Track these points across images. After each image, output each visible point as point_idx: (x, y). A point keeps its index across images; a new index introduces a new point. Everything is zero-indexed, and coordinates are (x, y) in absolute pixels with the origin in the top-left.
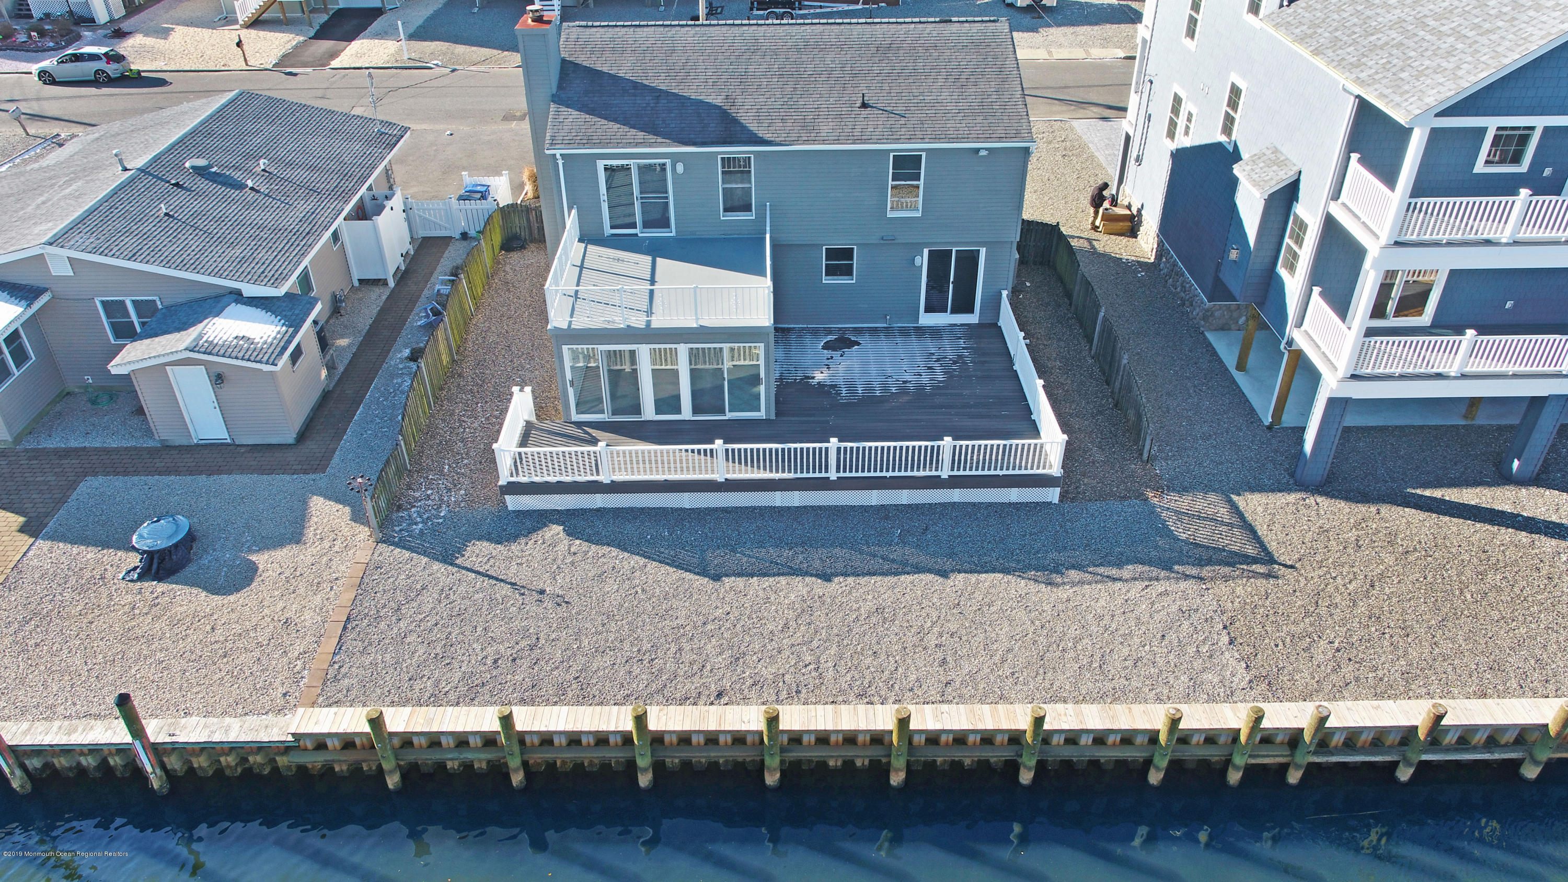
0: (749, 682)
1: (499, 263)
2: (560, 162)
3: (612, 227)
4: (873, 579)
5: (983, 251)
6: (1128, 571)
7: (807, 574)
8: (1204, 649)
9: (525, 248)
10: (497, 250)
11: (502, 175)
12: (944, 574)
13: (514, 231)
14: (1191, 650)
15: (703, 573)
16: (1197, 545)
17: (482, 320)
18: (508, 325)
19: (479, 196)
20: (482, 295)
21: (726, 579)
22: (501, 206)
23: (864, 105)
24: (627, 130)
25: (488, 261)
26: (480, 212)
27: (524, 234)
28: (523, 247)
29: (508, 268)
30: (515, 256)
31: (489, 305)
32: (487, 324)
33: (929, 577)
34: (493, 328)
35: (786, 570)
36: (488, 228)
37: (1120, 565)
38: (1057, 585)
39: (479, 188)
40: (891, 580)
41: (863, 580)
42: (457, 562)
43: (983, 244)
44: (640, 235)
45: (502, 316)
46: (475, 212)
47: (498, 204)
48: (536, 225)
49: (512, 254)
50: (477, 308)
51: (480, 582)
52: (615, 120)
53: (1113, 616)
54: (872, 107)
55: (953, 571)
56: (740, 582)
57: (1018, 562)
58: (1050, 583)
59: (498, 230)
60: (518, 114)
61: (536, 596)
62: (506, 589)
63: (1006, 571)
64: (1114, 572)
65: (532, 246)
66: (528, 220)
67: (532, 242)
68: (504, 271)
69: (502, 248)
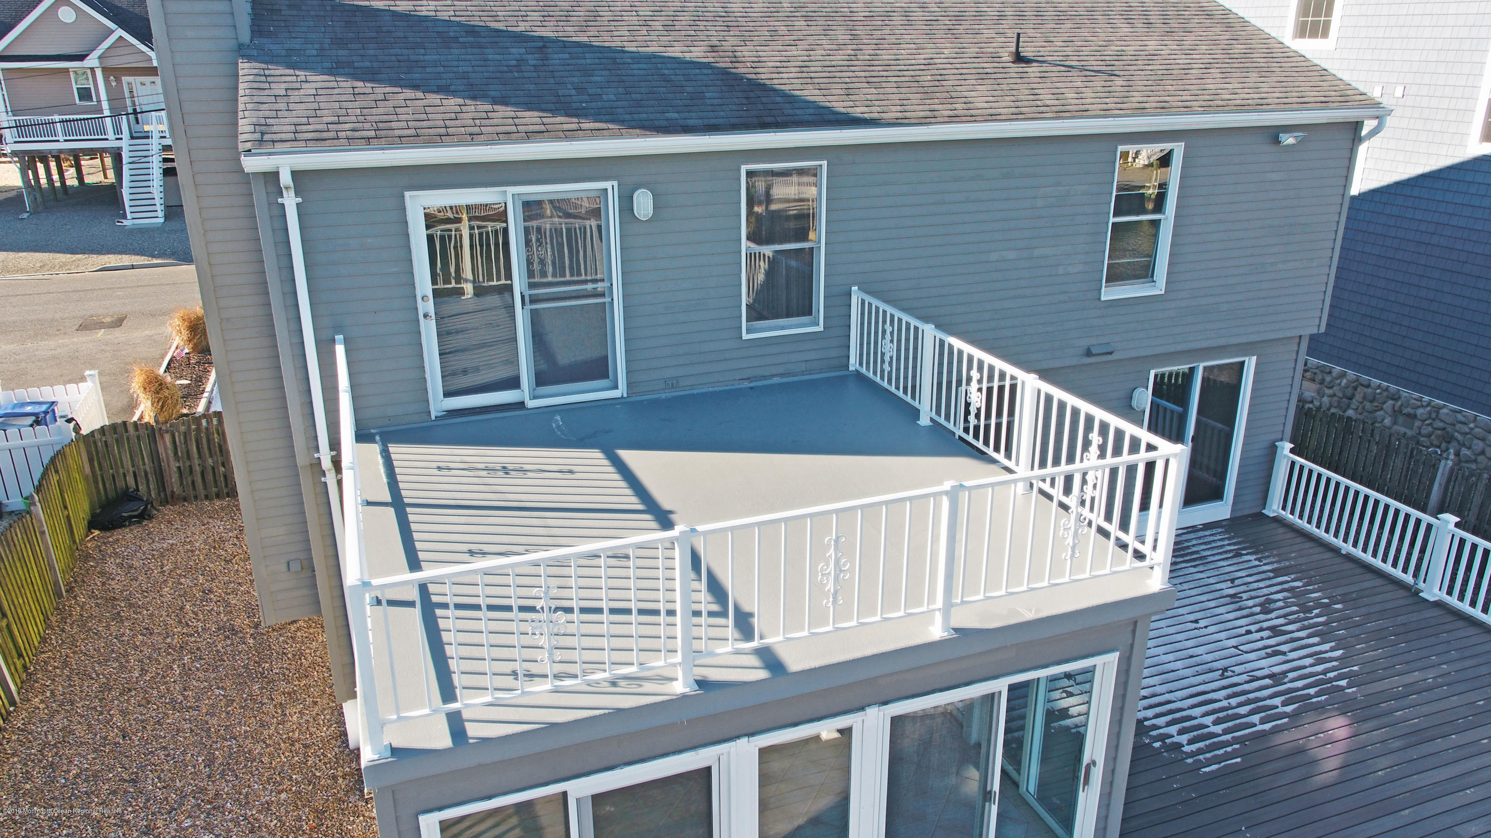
1: (87, 557)
2: (290, 201)
3: (447, 394)
5: (1251, 364)
9: (150, 517)
10: (80, 529)
11: (83, 379)
13: (120, 484)
17: (43, 714)
18: (124, 713)
19: (30, 420)
20: (43, 640)
22: (85, 431)
23: (1020, 60)
24: (489, 107)
25: (59, 558)
26: (32, 453)
27: (148, 489)
28: (144, 516)
29: (111, 566)
30: (127, 536)
31: (66, 664)
32: (60, 721)
34: (80, 731)
36: (54, 478)
39: (29, 409)
43: (1248, 348)
44: (531, 404)
45: (106, 688)
46: (19, 456)
47: (77, 428)
48: (174, 465)
49: (117, 534)
50: (27, 680)
52: (444, 90)
54: (1039, 62)
59: (81, 486)
60: (108, 320)
65: (168, 511)
66: (155, 456)
67: (165, 502)
68: (102, 573)
69: (92, 524)
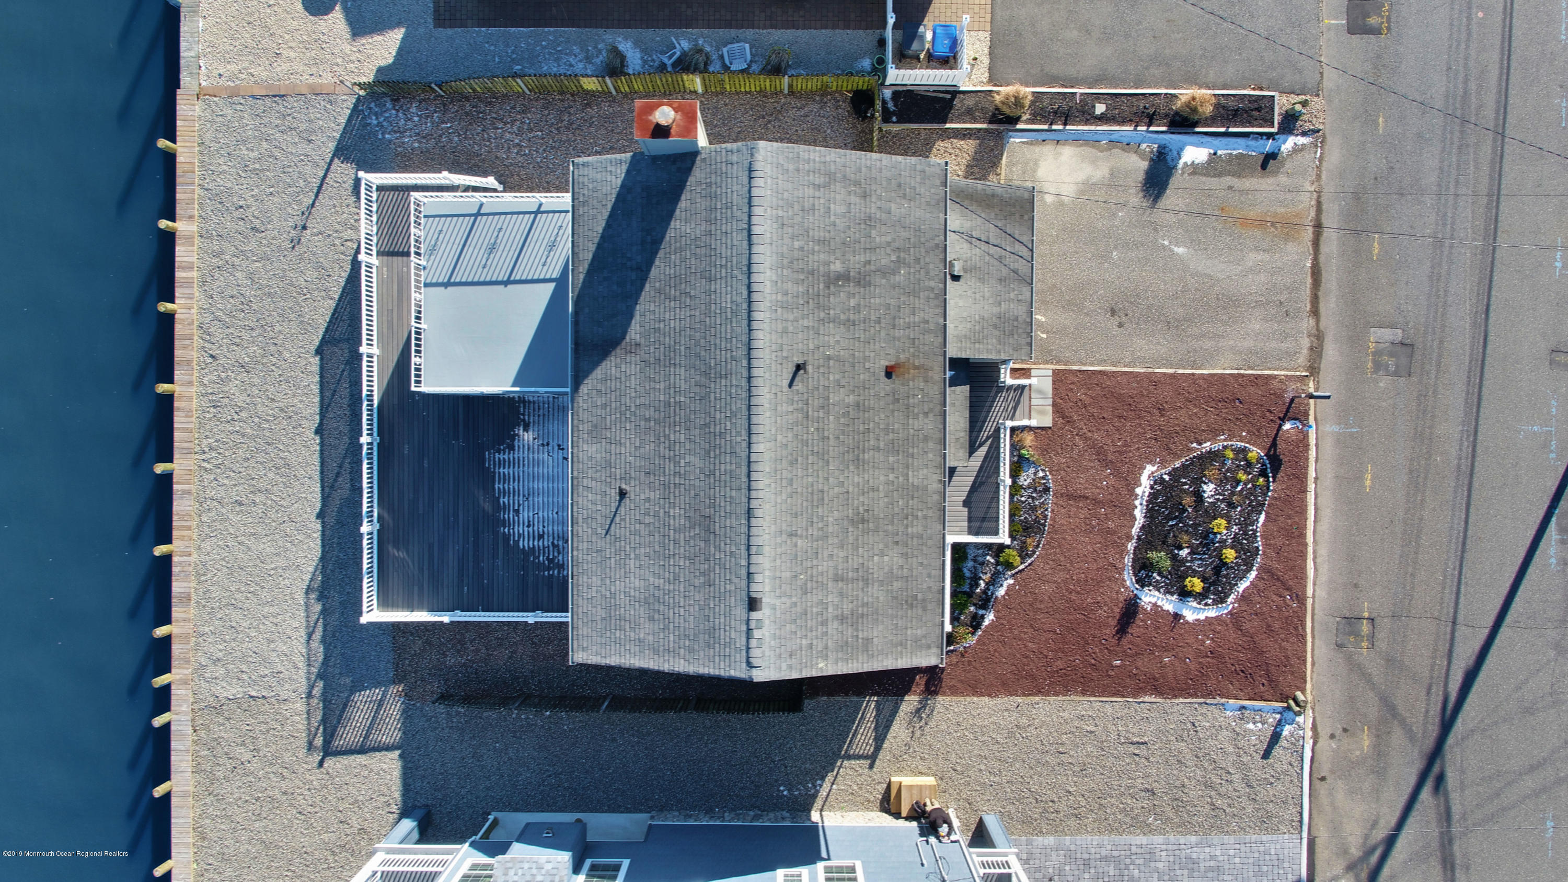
0: (223, 375)
4: (318, 464)
6: (316, 645)
7: (322, 415)
8: (245, 676)
12: (321, 515)
14: (244, 668)
15: (324, 342)
16: (345, 705)
21: (318, 358)
23: (622, 494)
33: (318, 506)
35: (327, 401)
37: (323, 641)
38: (307, 593)
40: (317, 477)
41: (317, 455)
42: (336, 160)
51: (316, 183)
53: (276, 625)
54: (620, 501)
55: (323, 522)
56: (316, 369)
57: (332, 571)
58: (308, 591)
61: (300, 223)
62: (308, 201)
63: (323, 558)
64: (318, 635)
